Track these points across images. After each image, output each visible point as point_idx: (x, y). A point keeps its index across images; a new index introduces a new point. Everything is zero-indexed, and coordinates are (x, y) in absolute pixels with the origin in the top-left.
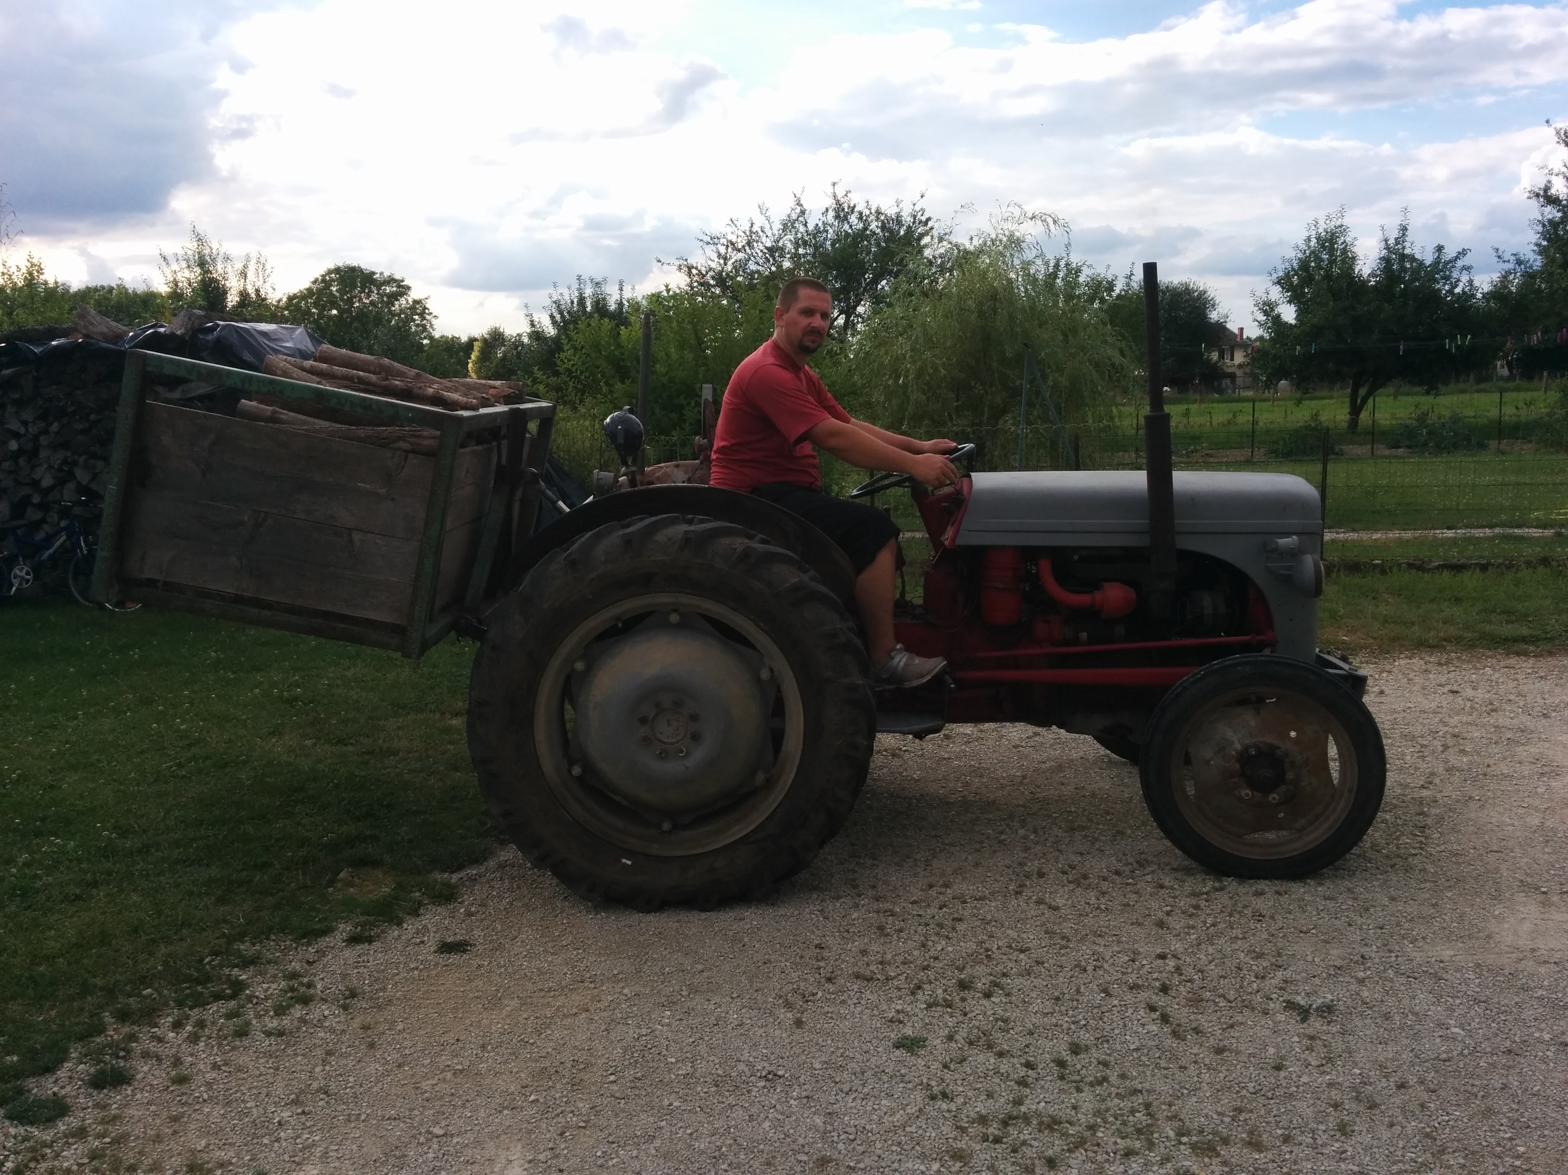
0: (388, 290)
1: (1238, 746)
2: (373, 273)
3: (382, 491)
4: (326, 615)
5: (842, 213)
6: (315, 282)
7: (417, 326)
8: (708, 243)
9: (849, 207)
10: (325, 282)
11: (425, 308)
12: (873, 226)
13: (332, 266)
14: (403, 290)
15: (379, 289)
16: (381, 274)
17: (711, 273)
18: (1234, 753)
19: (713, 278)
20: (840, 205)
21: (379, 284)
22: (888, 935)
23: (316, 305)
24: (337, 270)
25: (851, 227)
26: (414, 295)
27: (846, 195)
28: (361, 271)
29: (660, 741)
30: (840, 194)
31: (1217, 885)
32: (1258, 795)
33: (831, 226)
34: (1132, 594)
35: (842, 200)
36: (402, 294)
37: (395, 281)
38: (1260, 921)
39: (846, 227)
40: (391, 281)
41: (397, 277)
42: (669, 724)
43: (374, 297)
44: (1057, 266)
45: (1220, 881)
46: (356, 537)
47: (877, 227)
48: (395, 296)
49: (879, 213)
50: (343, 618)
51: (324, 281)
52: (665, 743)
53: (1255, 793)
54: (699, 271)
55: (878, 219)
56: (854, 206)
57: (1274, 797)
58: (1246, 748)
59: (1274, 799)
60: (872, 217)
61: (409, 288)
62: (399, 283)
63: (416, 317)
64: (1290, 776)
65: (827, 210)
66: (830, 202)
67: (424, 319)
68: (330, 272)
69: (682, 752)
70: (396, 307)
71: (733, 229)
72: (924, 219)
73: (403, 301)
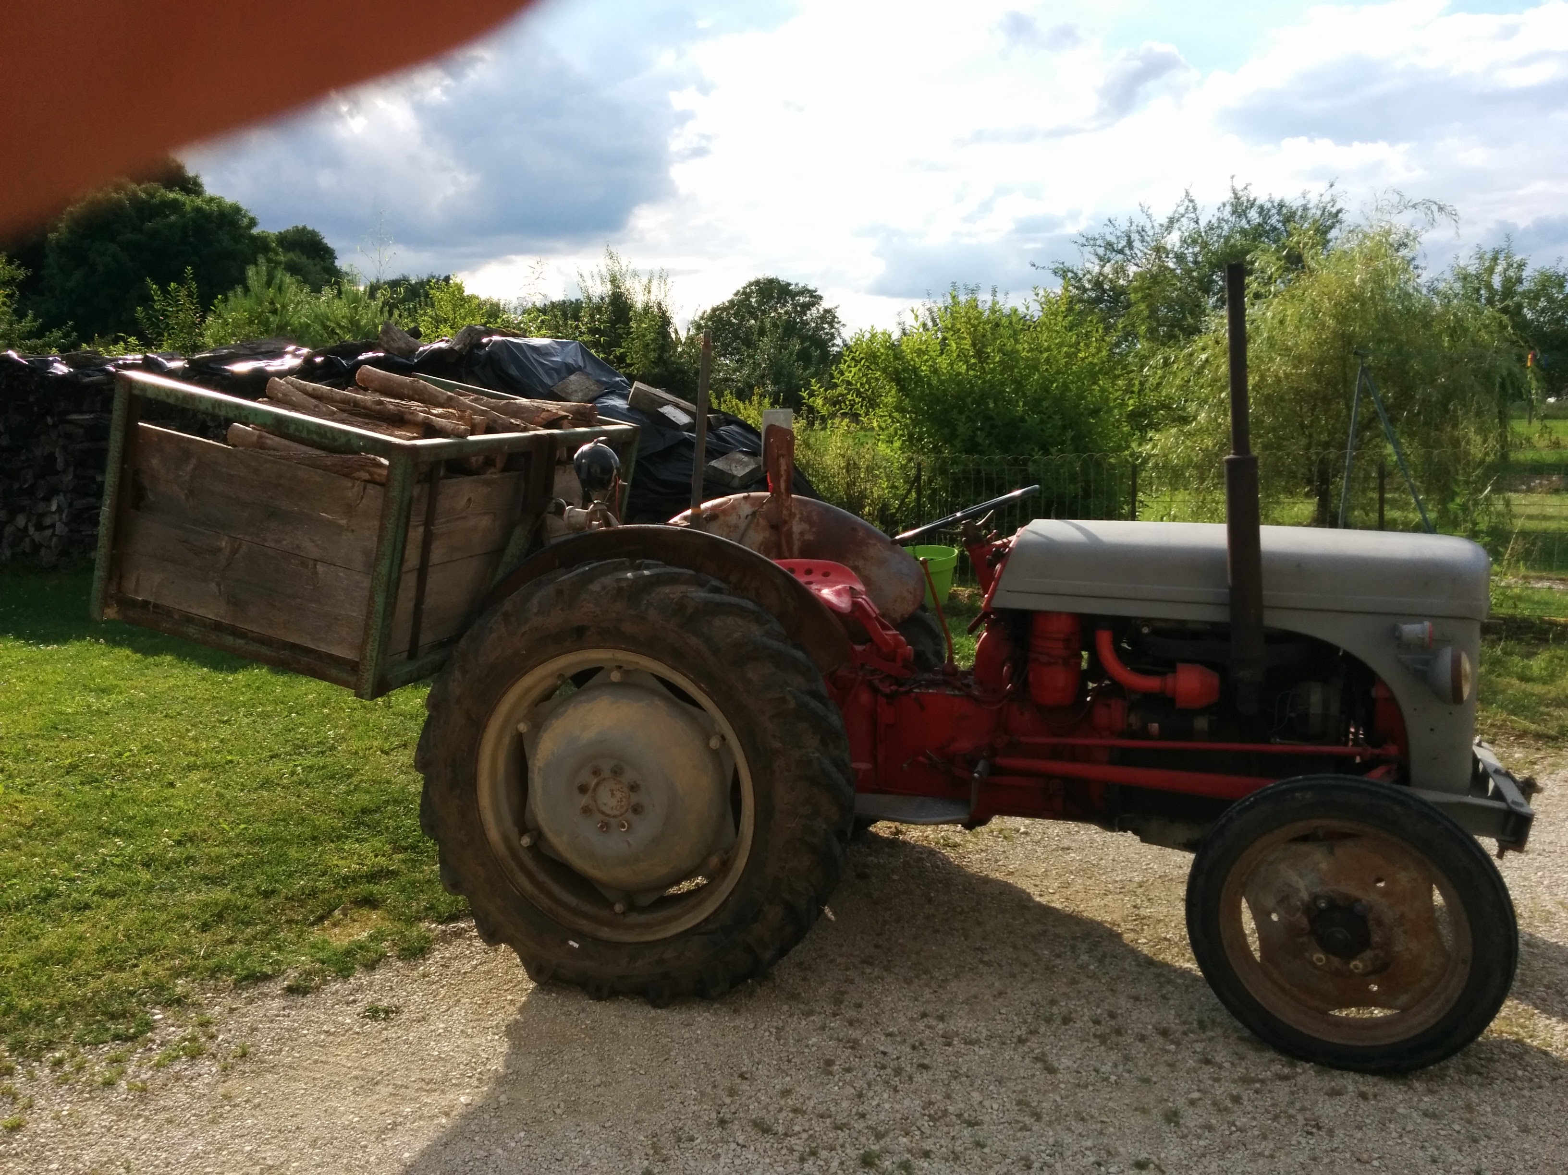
0: (801, 299)
1: (1305, 896)
2: (789, 284)
3: (343, 522)
4: (294, 647)
5: (1239, 208)
6: (736, 294)
7: (827, 334)
8: (1083, 245)
9: (1248, 201)
10: (746, 294)
11: (835, 317)
12: (1274, 220)
13: (753, 279)
14: (815, 298)
15: (793, 300)
16: (797, 285)
17: (1088, 276)
18: (1299, 903)
19: (1089, 281)
20: (1237, 198)
21: (793, 295)
22: (831, 1073)
23: (736, 315)
24: (757, 283)
25: (1248, 222)
26: (825, 305)
27: (1246, 188)
28: (779, 282)
29: (603, 813)
30: (1239, 187)
31: (1286, 1071)
32: (1336, 961)
33: (1227, 222)
34: (1214, 679)
35: (1240, 193)
36: (813, 305)
37: (809, 291)
38: (1311, 1134)
39: (1244, 223)
40: (805, 291)
41: (811, 287)
42: (613, 795)
43: (789, 307)
44: (1495, 259)
45: (1292, 1065)
46: (320, 568)
47: (1278, 221)
48: (807, 307)
49: (1282, 206)
50: (308, 651)
51: (744, 293)
52: (608, 815)
53: (1332, 958)
54: (1076, 274)
55: (1279, 213)
56: (1255, 200)
57: (1357, 965)
58: (1315, 898)
59: (1356, 967)
60: (1274, 211)
61: (821, 298)
62: (811, 293)
63: (826, 326)
64: (1376, 938)
65: (1224, 205)
66: (1228, 196)
67: (832, 327)
68: (751, 284)
69: (623, 827)
70: (808, 316)
71: (1111, 229)
72: (1334, 210)
73: (814, 310)
